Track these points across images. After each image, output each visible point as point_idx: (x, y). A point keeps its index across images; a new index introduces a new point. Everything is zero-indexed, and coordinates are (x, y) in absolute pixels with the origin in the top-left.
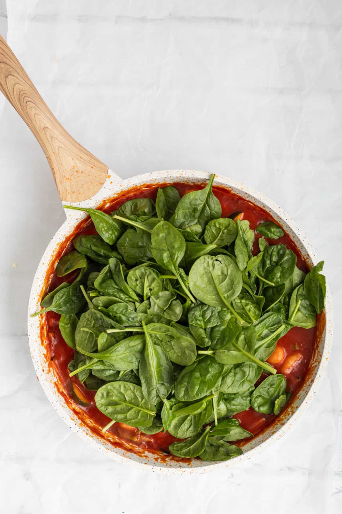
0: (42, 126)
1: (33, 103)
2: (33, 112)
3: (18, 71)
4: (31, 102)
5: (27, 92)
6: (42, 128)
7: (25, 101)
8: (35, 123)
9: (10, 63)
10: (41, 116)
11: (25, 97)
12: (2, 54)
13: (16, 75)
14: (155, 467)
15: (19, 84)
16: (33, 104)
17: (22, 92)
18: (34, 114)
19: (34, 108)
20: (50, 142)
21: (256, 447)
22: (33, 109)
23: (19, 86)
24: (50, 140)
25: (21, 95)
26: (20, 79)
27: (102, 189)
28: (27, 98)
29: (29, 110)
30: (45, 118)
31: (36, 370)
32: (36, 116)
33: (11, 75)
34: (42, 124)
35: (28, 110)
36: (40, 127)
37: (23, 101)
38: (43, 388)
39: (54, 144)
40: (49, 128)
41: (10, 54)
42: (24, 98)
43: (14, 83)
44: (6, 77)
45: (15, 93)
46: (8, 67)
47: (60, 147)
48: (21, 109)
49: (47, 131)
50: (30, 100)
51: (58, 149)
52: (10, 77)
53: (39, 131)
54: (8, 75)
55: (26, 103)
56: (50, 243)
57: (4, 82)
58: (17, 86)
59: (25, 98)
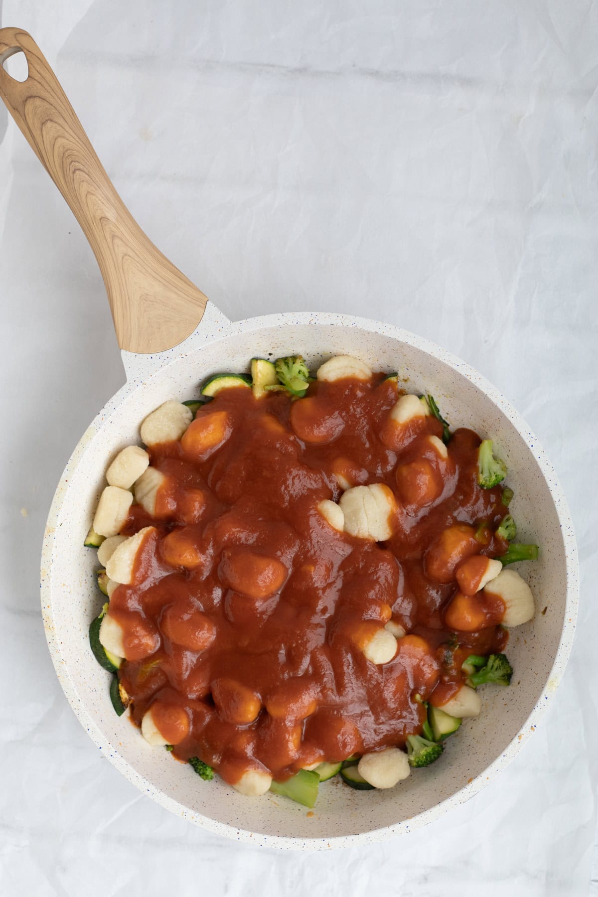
0: (99, 214)
1: (86, 173)
2: (83, 189)
3: (65, 116)
4: (83, 171)
5: (77, 154)
6: (99, 218)
7: (72, 169)
8: (86, 208)
9: (52, 100)
10: (97, 197)
11: (72, 161)
12: (40, 83)
13: (61, 121)
14: (241, 832)
15: (64, 137)
16: (86, 176)
17: (69, 151)
18: (86, 193)
19: (87, 182)
20: (111, 245)
21: (423, 812)
22: (85, 184)
23: (64, 140)
24: (109, 240)
25: (67, 156)
26: (68, 129)
27: (193, 334)
28: (77, 164)
29: (78, 184)
30: (104, 202)
31: (48, 642)
32: (90, 196)
33: (52, 121)
34: (99, 211)
35: (76, 185)
36: (95, 217)
37: (68, 169)
38: (58, 674)
39: (116, 249)
40: (110, 219)
41: (53, 84)
42: (71, 163)
43: (56, 135)
44: (42, 124)
45: (56, 154)
46: (48, 106)
47: (126, 255)
48: (63, 182)
49: (105, 225)
50: (82, 167)
51: (123, 258)
52: (49, 124)
53: (91, 222)
54: (47, 120)
55: (74, 172)
56: (93, 422)
57: (39, 132)
58: (60, 141)
59: (73, 163)
